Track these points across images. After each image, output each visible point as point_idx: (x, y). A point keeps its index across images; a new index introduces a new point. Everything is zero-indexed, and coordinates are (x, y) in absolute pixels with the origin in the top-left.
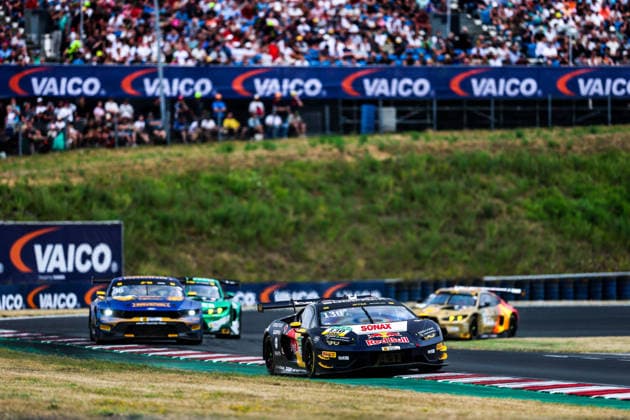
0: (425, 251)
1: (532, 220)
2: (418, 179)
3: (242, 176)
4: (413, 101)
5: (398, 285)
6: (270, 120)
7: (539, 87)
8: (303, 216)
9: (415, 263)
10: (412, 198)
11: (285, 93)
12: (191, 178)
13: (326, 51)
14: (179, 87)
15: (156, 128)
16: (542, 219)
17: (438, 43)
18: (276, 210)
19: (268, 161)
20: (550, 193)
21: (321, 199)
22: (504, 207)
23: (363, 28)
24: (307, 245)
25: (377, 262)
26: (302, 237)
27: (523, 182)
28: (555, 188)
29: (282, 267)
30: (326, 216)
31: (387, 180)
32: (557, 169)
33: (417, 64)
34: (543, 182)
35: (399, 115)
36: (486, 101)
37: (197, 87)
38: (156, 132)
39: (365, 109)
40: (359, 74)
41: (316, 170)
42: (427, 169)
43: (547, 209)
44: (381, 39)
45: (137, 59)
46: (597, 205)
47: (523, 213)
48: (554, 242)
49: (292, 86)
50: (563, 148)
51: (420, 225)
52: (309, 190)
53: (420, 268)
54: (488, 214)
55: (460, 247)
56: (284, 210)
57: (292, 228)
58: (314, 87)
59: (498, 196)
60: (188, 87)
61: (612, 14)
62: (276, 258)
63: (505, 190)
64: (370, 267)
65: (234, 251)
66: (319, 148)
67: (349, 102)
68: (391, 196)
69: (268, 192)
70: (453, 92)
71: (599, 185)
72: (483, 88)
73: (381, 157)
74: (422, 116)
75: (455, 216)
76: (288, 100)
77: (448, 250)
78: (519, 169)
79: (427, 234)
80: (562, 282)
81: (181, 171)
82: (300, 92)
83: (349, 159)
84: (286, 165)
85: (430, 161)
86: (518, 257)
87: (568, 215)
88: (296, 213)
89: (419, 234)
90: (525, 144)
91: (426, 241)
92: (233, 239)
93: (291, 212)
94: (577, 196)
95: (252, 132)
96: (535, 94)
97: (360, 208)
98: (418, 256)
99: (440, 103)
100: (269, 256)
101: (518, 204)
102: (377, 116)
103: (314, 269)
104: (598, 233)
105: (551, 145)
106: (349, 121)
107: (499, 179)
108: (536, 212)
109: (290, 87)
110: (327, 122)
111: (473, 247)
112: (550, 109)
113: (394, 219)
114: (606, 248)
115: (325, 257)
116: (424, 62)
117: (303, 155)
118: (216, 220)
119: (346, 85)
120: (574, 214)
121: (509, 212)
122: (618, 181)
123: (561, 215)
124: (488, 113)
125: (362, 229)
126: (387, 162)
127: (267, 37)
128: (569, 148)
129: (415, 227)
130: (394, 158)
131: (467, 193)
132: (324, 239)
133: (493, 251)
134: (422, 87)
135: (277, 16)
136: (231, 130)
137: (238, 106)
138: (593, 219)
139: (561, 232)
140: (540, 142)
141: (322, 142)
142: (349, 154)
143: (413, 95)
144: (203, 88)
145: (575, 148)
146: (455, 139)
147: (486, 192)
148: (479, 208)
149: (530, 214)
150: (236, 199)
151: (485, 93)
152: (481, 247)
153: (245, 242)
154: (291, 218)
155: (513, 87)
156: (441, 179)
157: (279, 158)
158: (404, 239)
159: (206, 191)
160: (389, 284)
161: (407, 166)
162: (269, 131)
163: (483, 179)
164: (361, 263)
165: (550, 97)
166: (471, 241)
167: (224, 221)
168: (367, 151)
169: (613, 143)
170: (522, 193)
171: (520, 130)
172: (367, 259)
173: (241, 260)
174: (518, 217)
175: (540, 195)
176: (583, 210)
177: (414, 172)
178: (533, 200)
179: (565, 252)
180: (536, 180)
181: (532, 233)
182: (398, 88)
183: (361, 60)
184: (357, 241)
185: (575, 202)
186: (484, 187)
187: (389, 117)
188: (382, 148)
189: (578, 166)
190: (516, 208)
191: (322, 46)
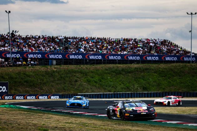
0: (65, 88)
1: (85, 82)
2: (62, 74)
3: (29, 73)
4: (59, 59)
5: (62, 95)
6: (32, 62)
7: (82, 57)
8: (42, 81)
9: (64, 91)
10: (62, 78)
11: (34, 57)
12: (19, 73)
13: (41, 49)
14: (13, 56)
15: (10, 63)
16: (86, 82)
17: (62, 48)
18: (36, 80)
19: (34, 70)
20: (87, 77)
21: (45, 78)
22: (79, 80)
23: (47, 45)
24: (43, 87)
25: (57, 90)
26: (42, 85)
27: (82, 75)
28: (88, 76)
29: (38, 91)
30: (46, 81)
31: (57, 74)
32: (88, 72)
33: (59, 52)
34: (86, 75)
35: (56, 62)
36: (72, 59)
37: (17, 56)
38: (10, 64)
39: (50, 60)
40: (48, 54)
41: (43, 72)
42: (64, 72)
43: (87, 80)
44: (51, 47)
45: (5, 50)
46: (96, 80)
47: (83, 81)
48: (89, 87)
49: (36, 56)
50: (89, 69)
51: (64, 83)
52: (42, 76)
53: (65, 91)
54: (76, 81)
55: (72, 87)
56: (38, 80)
57: (40, 83)
58: (40, 56)
59: (78, 78)
60: (15, 56)
61: (93, 43)
62: (37, 89)
63: (79, 76)
64: (55, 91)
65: (29, 88)
66: (43, 68)
67: (46, 59)
68: (58, 77)
69: (34, 76)
70: (66, 58)
71: (96, 76)
72: (72, 57)
73: (55, 70)
74: (60, 62)
75: (70, 81)
76: (35, 58)
77: (70, 88)
78: (81, 72)
79: (65, 85)
80: (93, 95)
81: (17, 72)
82: (37, 57)
83: (49, 70)
84: (37, 71)
85: (64, 71)
86: (83, 90)
87: (91, 82)
88: (40, 80)
89: (64, 85)
90: (82, 68)
91: (65, 86)
92: (28, 85)
93: (39, 80)
94: (92, 78)
95: (29, 65)
96: (81, 58)
97: (52, 79)
98: (64, 89)
99: (64, 60)
100: (36, 89)
101: (82, 79)
102: (52, 62)
103: (45, 92)
104: (97, 85)
105: (86, 68)
106: (46, 63)
107: (78, 74)
108: (85, 81)
109: (35, 56)
110: (43, 63)
111: (74, 87)
112: (84, 61)
113: (59, 82)
114: (99, 88)
115: (47, 89)
116: (60, 52)
117: (40, 69)
118: (25, 82)
119: (46, 56)
120: (92, 81)
121: (80, 81)
122: (100, 75)
123: (90, 82)
124: (73, 62)
125: (53, 84)
126: (56, 71)
127: (29, 46)
128: (90, 68)
129: (63, 84)
130: (58, 70)
131: (72, 77)
132: (46, 86)
133: (78, 88)
134: (60, 57)
135: (31, 42)
136: (24, 64)
137: (26, 59)
138: (96, 82)
139: (90, 85)
140: (84, 68)
141: (43, 67)
142: (49, 69)
143: (58, 58)
144: (18, 56)
145: (91, 69)
146: (68, 67)
147: (76, 77)
148: (74, 80)
149: (84, 81)
150: (28, 77)
151: (72, 58)
152: (76, 87)
153: (31, 86)
154: (39, 81)
155: (77, 57)
156: (67, 74)
157: (36, 70)
158: (61, 86)
159: (22, 76)
160: (60, 95)
161: (60, 72)
162: (32, 64)
163: (75, 74)
164: (54, 90)
165: (84, 59)
166: (74, 86)
167: (27, 82)
168: (52, 69)
169: (98, 68)
170: (82, 77)
171: (80, 65)
172: (55, 89)
173: (31, 90)
174: (82, 82)
175: (86, 78)
176: (94, 81)
177: (62, 73)
178: (84, 78)
179: (91, 89)
180: (84, 75)
181: (85, 85)
182: (56, 57)
183: (48, 51)
184: (53, 86)
185: (92, 79)
186: (75, 76)
187: (54, 62)
188: (55, 68)
189: (92, 72)
190: (81, 80)
191: (40, 48)
